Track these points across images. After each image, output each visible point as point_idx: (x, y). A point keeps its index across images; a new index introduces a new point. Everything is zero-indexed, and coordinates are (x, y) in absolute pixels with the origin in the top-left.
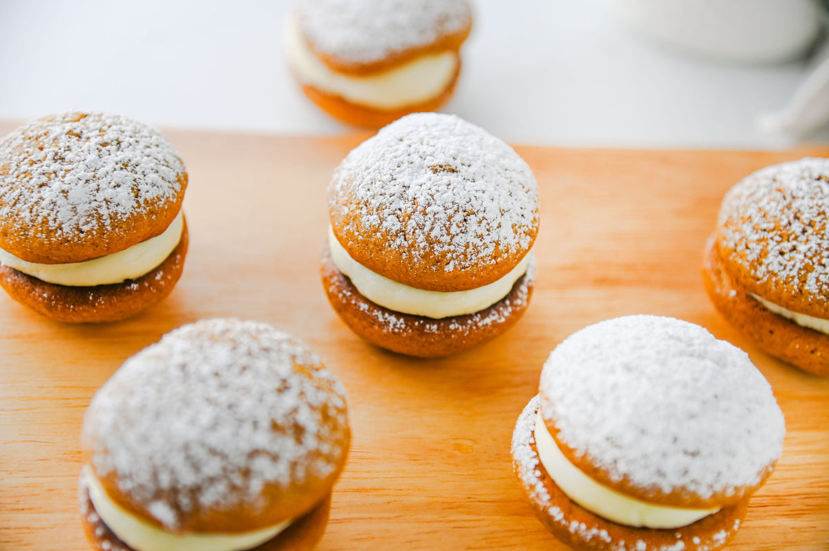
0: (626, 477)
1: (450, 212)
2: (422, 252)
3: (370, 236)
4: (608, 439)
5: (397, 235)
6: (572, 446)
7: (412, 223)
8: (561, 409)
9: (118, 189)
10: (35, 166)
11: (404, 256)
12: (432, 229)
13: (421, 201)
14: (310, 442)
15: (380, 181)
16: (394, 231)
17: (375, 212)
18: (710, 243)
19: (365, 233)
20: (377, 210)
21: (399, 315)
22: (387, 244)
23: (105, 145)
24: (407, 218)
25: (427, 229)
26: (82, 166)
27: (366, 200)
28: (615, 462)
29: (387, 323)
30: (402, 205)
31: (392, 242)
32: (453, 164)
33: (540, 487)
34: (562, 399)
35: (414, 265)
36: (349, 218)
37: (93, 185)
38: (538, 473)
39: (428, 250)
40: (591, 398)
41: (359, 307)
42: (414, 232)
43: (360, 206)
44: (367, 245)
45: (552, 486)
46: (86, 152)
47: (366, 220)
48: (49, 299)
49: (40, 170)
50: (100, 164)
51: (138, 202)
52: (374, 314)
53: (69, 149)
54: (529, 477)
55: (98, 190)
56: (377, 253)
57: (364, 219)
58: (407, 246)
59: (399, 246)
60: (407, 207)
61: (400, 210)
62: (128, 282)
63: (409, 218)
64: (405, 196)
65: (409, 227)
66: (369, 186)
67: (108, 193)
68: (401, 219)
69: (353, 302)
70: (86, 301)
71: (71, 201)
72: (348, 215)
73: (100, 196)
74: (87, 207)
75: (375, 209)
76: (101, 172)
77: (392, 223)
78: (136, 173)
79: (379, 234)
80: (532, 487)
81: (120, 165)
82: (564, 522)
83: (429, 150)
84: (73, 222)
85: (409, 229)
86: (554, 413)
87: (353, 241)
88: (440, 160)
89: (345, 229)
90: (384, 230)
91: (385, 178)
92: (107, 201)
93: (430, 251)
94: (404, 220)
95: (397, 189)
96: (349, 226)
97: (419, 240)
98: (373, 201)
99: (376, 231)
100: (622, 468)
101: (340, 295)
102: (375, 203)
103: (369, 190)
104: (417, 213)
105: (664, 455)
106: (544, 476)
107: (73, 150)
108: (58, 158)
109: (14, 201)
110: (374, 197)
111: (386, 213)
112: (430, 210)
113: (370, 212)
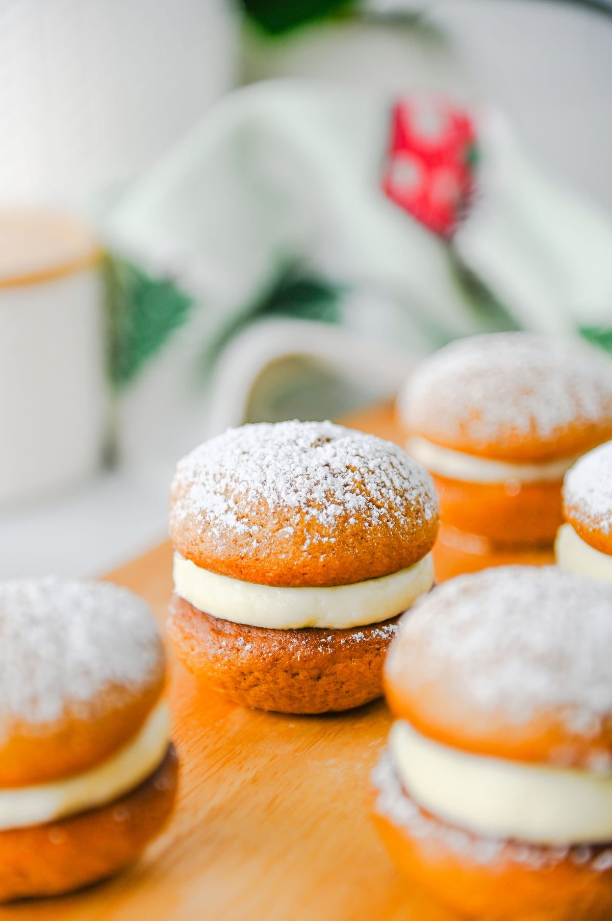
2: (403, 510)
3: (343, 531)
5: (369, 509)
7: (371, 487)
11: (391, 526)
12: (391, 482)
13: (356, 462)
15: (297, 477)
16: (363, 506)
17: (327, 504)
19: (334, 531)
20: (328, 501)
22: (367, 524)
24: (362, 486)
25: (388, 484)
27: (304, 500)
30: (341, 479)
31: (369, 519)
35: (403, 529)
36: (299, 533)
39: (405, 503)
41: (353, 641)
42: (381, 494)
43: (304, 511)
44: (344, 543)
47: (325, 517)
52: (374, 636)
56: (360, 543)
57: (322, 518)
58: (386, 512)
59: (380, 518)
60: (352, 478)
61: (345, 486)
63: (365, 485)
64: (336, 471)
65: (373, 492)
66: (292, 488)
68: (358, 491)
69: (343, 641)
72: (295, 532)
75: (325, 500)
77: (354, 501)
79: (352, 521)
85: (375, 494)
87: (322, 554)
89: (305, 548)
90: (354, 512)
93: (407, 504)
94: (361, 491)
95: (322, 472)
96: (308, 542)
97: (392, 497)
98: (315, 495)
99: (346, 518)
101: (320, 649)
102: (318, 495)
103: (296, 491)
104: (366, 476)
110: (311, 492)
111: (339, 494)
112: (371, 465)
113: (321, 508)
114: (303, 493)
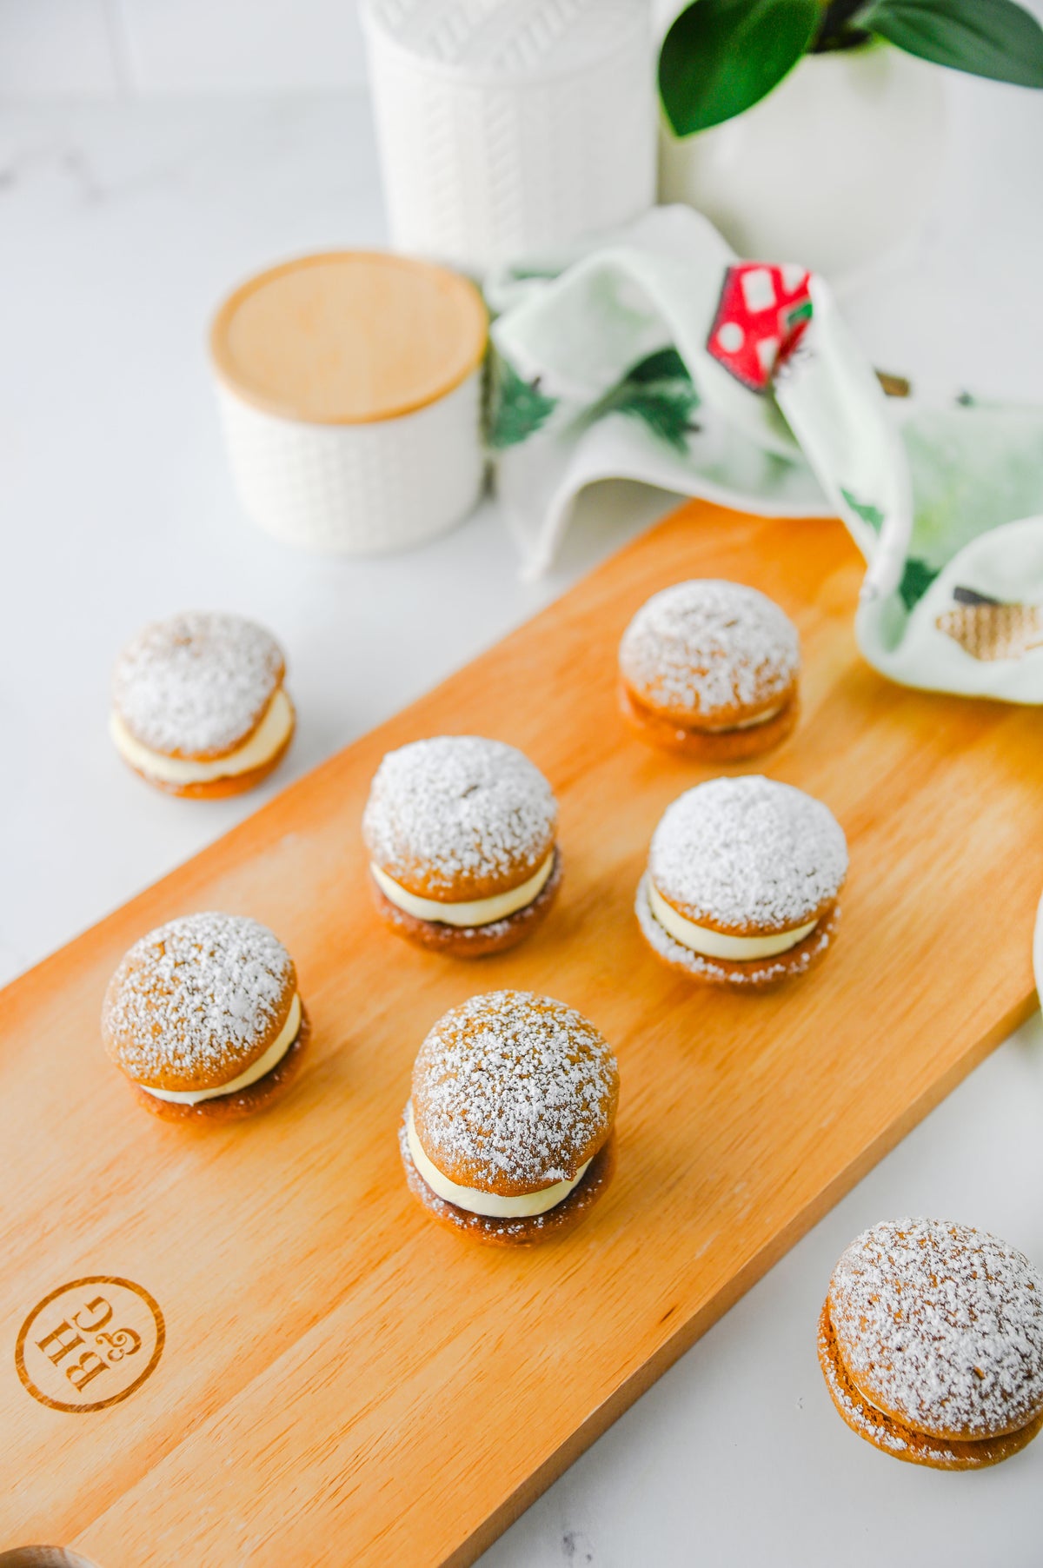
0: (786, 919)
1: (506, 820)
2: (506, 864)
3: (457, 879)
4: (757, 904)
5: (481, 864)
6: (734, 924)
7: (486, 848)
8: (706, 906)
9: (260, 980)
10: (182, 1010)
11: (494, 875)
12: (504, 842)
13: (480, 826)
14: (596, 1052)
15: (435, 833)
17: (450, 859)
18: (625, 707)
19: (451, 879)
20: (451, 856)
21: (499, 921)
22: (475, 876)
23: (212, 954)
24: (479, 846)
25: (500, 845)
26: (218, 984)
27: (435, 854)
28: (773, 915)
29: (495, 933)
30: (466, 839)
31: (479, 872)
32: (473, 781)
33: (711, 969)
34: (701, 898)
35: (504, 876)
37: (241, 991)
38: (701, 960)
39: (511, 858)
40: (723, 884)
41: (465, 936)
42: (493, 853)
43: (434, 861)
45: (717, 961)
46: (209, 971)
47: (447, 868)
48: (247, 1103)
49: (190, 1010)
50: (228, 972)
51: (278, 979)
52: (481, 934)
53: (193, 978)
54: (697, 966)
55: (247, 992)
56: (469, 887)
57: (443, 869)
58: (493, 867)
59: (487, 871)
60: (474, 839)
61: (467, 845)
62: (292, 1046)
63: (481, 846)
64: (464, 831)
65: (486, 851)
66: (429, 841)
67: (256, 989)
68: (475, 851)
69: (458, 934)
70: (274, 1083)
71: (237, 1016)
73: (253, 995)
74: (251, 1011)
75: (449, 856)
76: (235, 977)
77: (471, 859)
78: (256, 958)
79: (464, 874)
80: (705, 972)
81: (241, 962)
82: (747, 980)
83: (446, 784)
84: (251, 1031)
85: (487, 854)
86: (701, 911)
88: (462, 786)
90: (468, 866)
91: (438, 827)
92: (261, 995)
93: (513, 858)
94: (478, 850)
95: (453, 831)
96: (432, 883)
97: (499, 856)
99: (461, 872)
100: (780, 915)
102: (445, 852)
103: (431, 845)
104: (484, 838)
105: (799, 887)
106: (707, 959)
107: (196, 976)
108: (194, 991)
109: (190, 1049)
110: (440, 848)
111: (459, 853)
112: (492, 829)
113: (445, 861)
114: (435, 848)
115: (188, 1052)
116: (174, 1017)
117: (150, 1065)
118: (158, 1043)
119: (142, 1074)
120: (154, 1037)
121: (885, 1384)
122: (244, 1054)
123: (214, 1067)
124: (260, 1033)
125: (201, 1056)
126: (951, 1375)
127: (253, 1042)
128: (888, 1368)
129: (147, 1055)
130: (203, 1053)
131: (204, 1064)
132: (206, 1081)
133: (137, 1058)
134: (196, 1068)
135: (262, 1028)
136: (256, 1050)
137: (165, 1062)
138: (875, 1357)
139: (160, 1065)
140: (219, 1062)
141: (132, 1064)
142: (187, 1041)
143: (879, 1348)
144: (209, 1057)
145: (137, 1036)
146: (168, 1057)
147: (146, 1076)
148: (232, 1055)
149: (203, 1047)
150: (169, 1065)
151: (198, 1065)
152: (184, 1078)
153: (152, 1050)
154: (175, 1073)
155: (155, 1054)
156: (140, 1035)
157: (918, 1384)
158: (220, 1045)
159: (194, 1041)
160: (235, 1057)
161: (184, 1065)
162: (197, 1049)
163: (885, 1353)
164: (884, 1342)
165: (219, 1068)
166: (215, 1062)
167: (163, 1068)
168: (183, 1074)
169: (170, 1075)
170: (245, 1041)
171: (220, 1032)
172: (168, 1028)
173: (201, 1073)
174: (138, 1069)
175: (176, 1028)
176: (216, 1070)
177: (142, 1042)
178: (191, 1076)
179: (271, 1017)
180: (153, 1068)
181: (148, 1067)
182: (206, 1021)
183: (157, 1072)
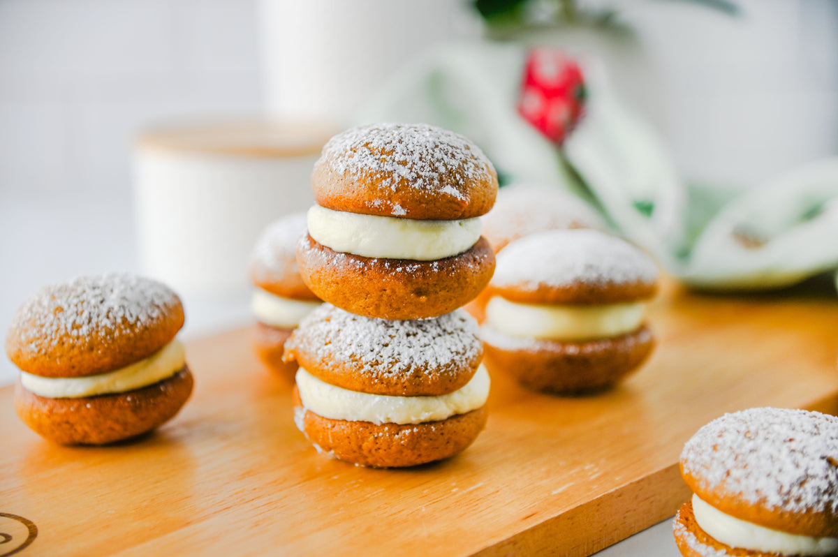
115: (87, 321)
116: (75, 301)
117: (49, 338)
118: (59, 319)
119: (39, 351)
120: (55, 314)
121: (744, 482)
122: (137, 331)
123: (108, 337)
124: (152, 319)
125: (98, 326)
126: (804, 463)
127: (146, 322)
128: (745, 467)
129: (47, 329)
130: (100, 324)
131: (100, 334)
132: (100, 352)
133: (38, 335)
134: (92, 337)
135: (155, 315)
136: (147, 332)
137: (63, 332)
138: (730, 463)
139: (58, 336)
140: (114, 333)
141: (31, 343)
142: (86, 314)
143: (734, 456)
144: (105, 327)
145: (40, 318)
146: (66, 328)
147: (43, 351)
148: (126, 329)
149: (100, 318)
150: (67, 335)
151: (94, 333)
152: (80, 347)
153: (52, 325)
154: (71, 341)
155: (55, 328)
156: (42, 317)
157: (775, 472)
158: (115, 318)
159: (92, 315)
160: (128, 331)
161: (81, 334)
162: (94, 320)
163: (740, 458)
164: (738, 451)
165: (113, 339)
166: (109, 332)
167: (61, 338)
168: (80, 342)
169: (66, 345)
170: (138, 319)
171: (116, 308)
172: (69, 306)
173: (96, 343)
174: (36, 346)
175: (76, 305)
176: (110, 342)
177: (43, 322)
178: (86, 344)
179: (163, 314)
180: (51, 340)
181: (46, 341)
182: (104, 303)
183: (55, 343)
